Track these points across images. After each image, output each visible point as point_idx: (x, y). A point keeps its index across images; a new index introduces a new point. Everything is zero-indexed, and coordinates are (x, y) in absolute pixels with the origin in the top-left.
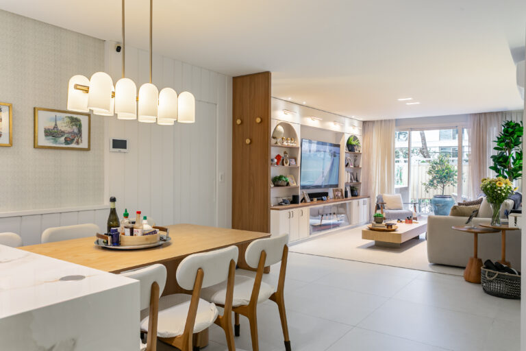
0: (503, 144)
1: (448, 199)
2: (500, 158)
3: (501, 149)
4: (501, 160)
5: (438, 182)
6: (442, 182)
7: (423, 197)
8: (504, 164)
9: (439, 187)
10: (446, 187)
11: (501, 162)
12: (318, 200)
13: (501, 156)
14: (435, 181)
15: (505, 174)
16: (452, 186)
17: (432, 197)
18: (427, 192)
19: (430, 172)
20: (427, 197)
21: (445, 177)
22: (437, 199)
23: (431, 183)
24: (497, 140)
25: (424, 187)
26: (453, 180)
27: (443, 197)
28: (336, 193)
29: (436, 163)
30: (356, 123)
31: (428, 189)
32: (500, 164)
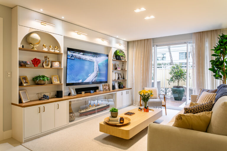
0: (219, 51)
1: (181, 89)
2: (217, 62)
3: (218, 56)
4: (218, 63)
5: (176, 79)
6: (178, 79)
7: (168, 87)
8: (220, 66)
9: (176, 82)
10: (180, 82)
11: (218, 65)
12: (85, 93)
13: (218, 60)
14: (174, 78)
15: (220, 74)
16: (183, 81)
17: (172, 87)
18: (169, 84)
19: (171, 73)
20: (170, 87)
21: (179, 75)
22: (175, 88)
23: (172, 80)
24: (214, 49)
25: (168, 81)
26: (184, 77)
27: (178, 87)
28: (105, 87)
29: (174, 68)
30: (122, 42)
31: (170, 83)
32: (217, 66)
